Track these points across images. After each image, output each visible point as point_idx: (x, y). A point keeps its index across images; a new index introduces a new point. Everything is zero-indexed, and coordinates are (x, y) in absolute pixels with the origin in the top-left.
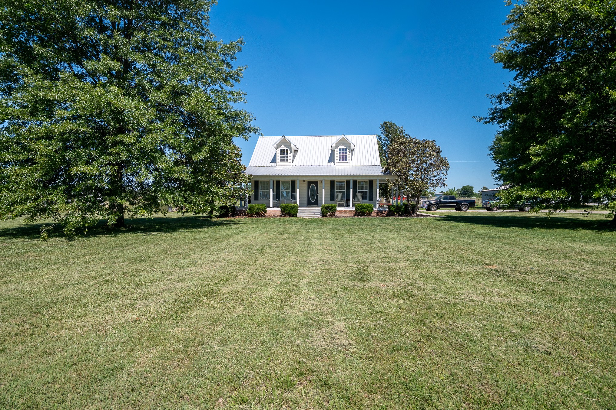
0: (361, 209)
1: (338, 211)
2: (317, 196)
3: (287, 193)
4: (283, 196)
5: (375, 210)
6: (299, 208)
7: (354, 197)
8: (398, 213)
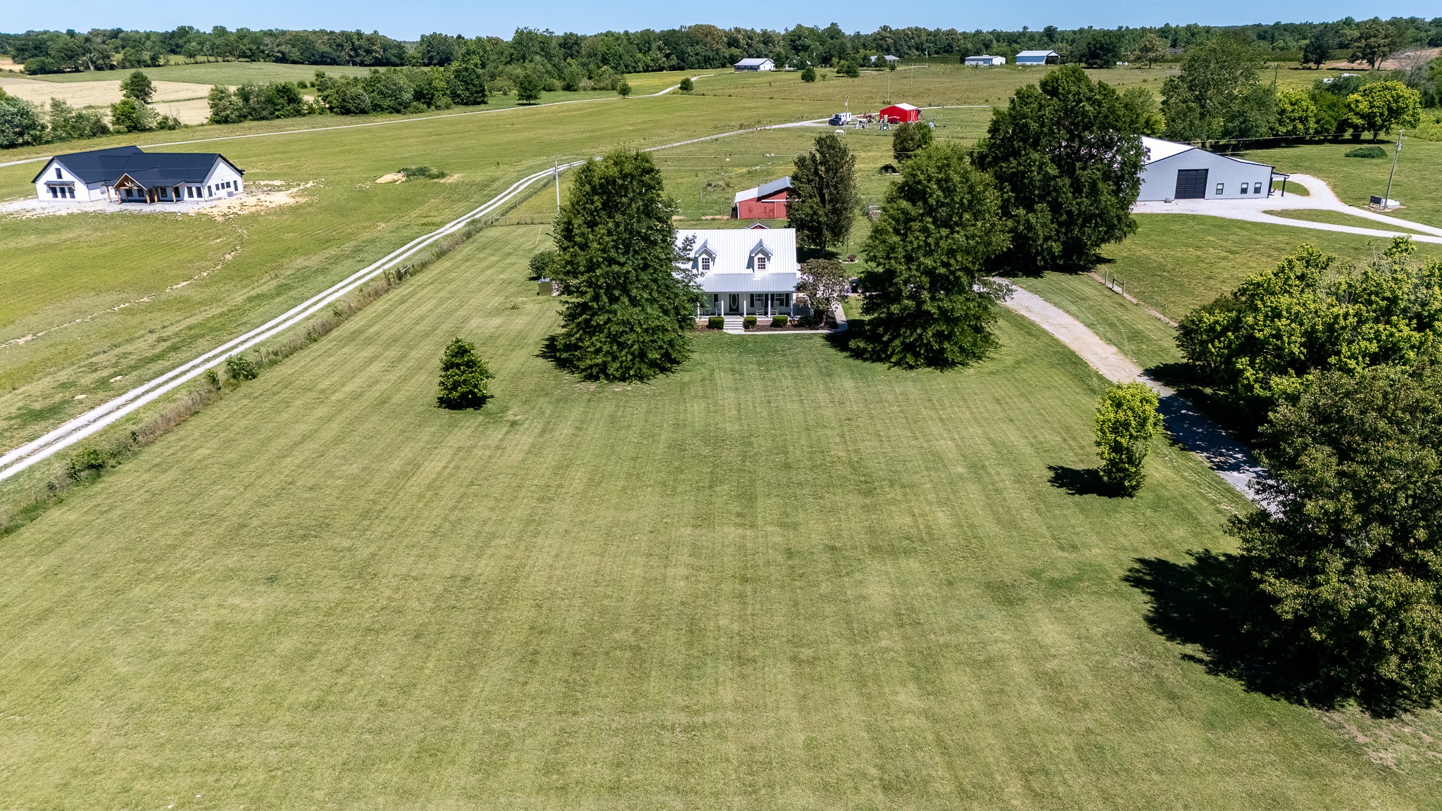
0: (777, 322)
1: (758, 321)
2: (739, 305)
3: (711, 303)
4: (707, 306)
5: (789, 319)
6: (725, 320)
7: (772, 307)
8: (806, 325)
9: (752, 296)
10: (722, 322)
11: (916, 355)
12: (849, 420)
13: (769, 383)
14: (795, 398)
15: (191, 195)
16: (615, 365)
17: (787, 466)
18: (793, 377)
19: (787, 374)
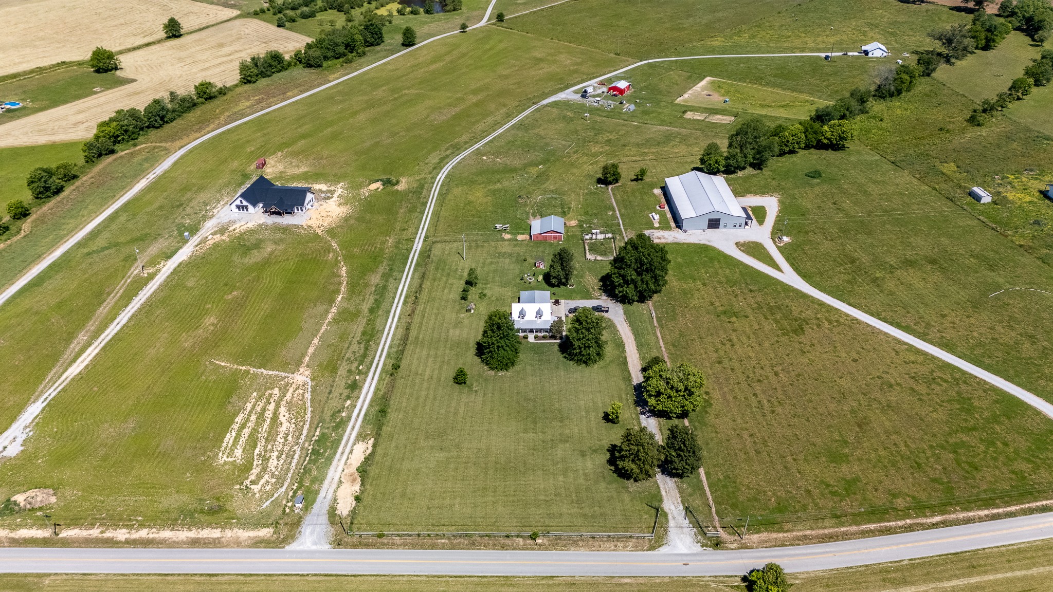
15: (298, 210)
17: (544, 411)
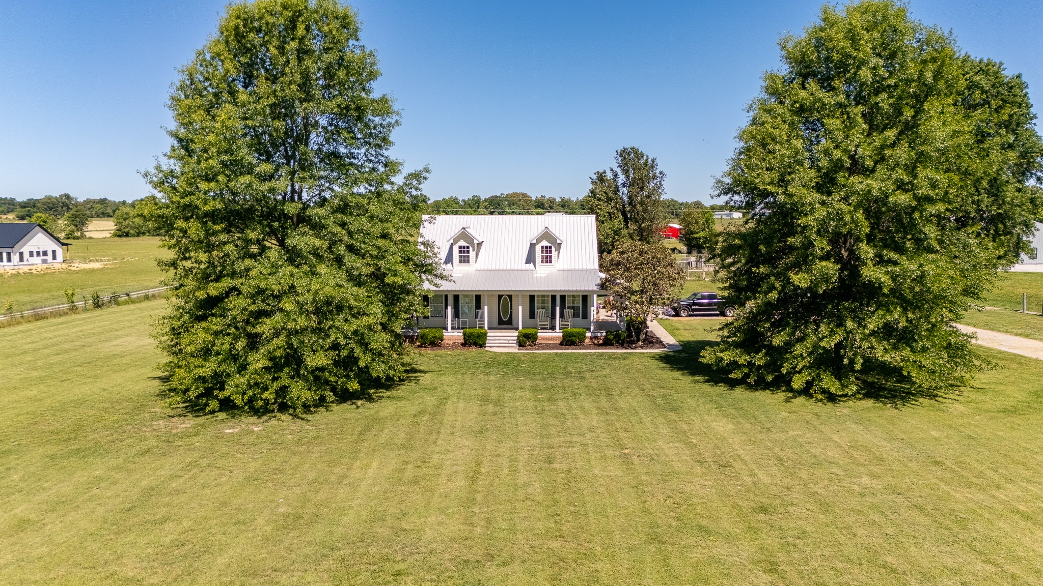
0: (570, 337)
1: (540, 337)
2: (511, 312)
3: (470, 309)
4: (464, 313)
5: (588, 335)
6: (489, 335)
7: (562, 316)
8: (617, 342)
9: (532, 298)
10: (484, 335)
11: (840, 372)
12: (764, 510)
13: (552, 421)
14: (609, 452)
16: (241, 380)
18: (601, 411)
19: (587, 405)
